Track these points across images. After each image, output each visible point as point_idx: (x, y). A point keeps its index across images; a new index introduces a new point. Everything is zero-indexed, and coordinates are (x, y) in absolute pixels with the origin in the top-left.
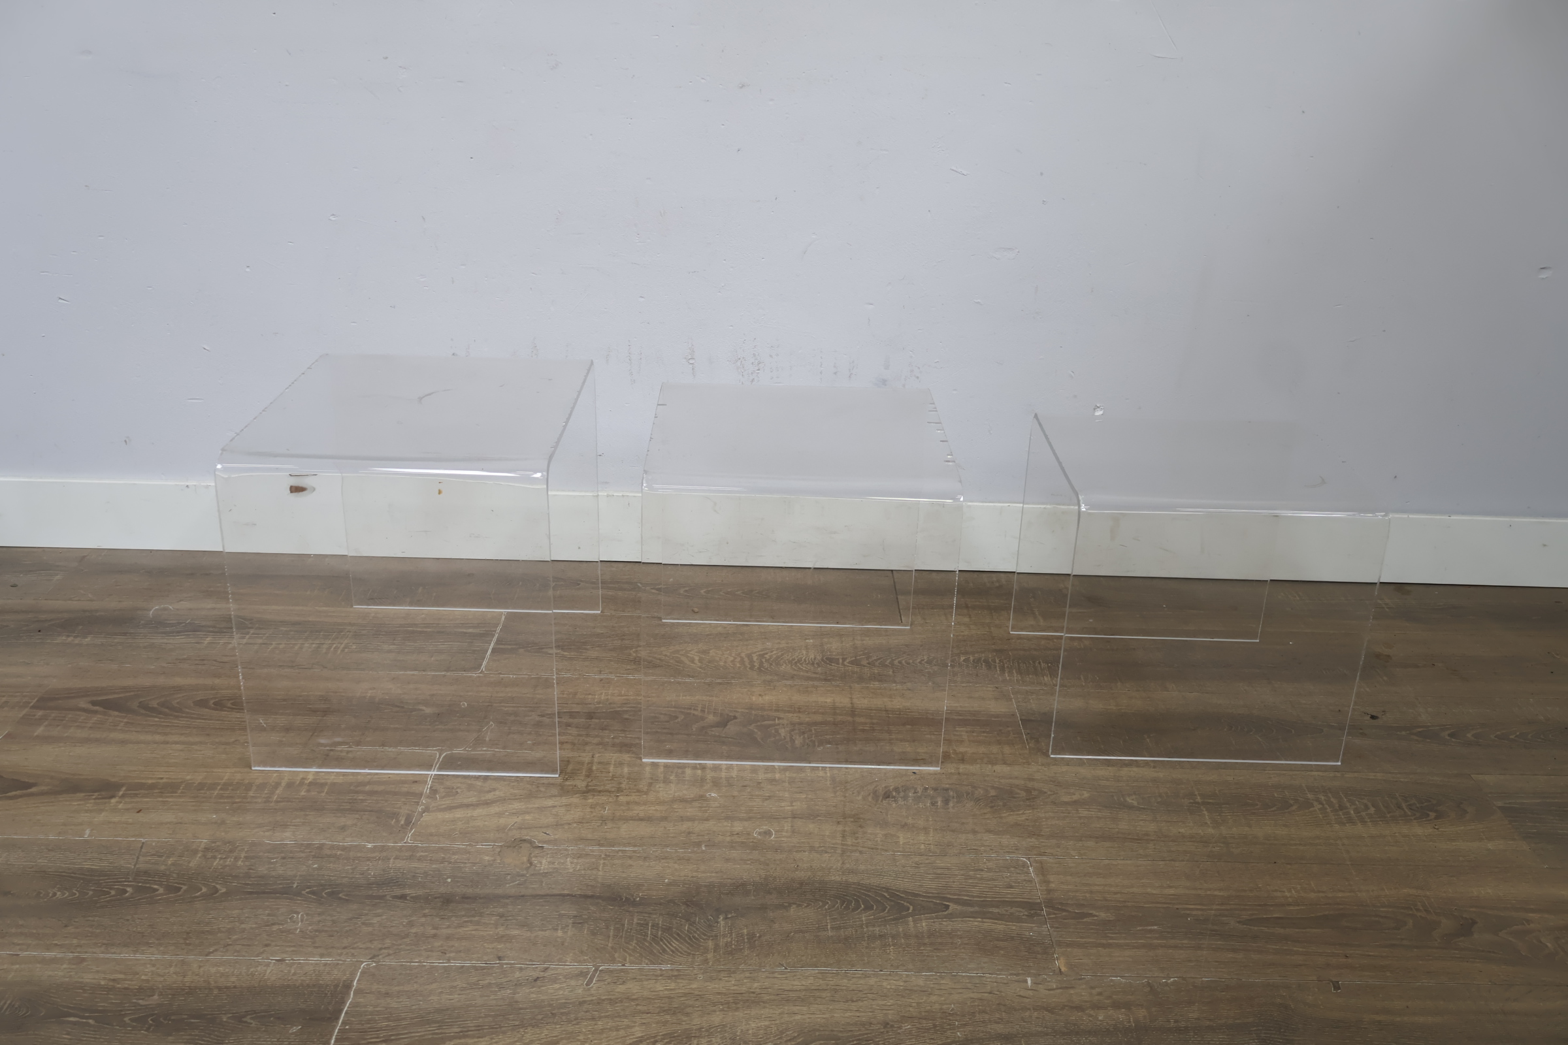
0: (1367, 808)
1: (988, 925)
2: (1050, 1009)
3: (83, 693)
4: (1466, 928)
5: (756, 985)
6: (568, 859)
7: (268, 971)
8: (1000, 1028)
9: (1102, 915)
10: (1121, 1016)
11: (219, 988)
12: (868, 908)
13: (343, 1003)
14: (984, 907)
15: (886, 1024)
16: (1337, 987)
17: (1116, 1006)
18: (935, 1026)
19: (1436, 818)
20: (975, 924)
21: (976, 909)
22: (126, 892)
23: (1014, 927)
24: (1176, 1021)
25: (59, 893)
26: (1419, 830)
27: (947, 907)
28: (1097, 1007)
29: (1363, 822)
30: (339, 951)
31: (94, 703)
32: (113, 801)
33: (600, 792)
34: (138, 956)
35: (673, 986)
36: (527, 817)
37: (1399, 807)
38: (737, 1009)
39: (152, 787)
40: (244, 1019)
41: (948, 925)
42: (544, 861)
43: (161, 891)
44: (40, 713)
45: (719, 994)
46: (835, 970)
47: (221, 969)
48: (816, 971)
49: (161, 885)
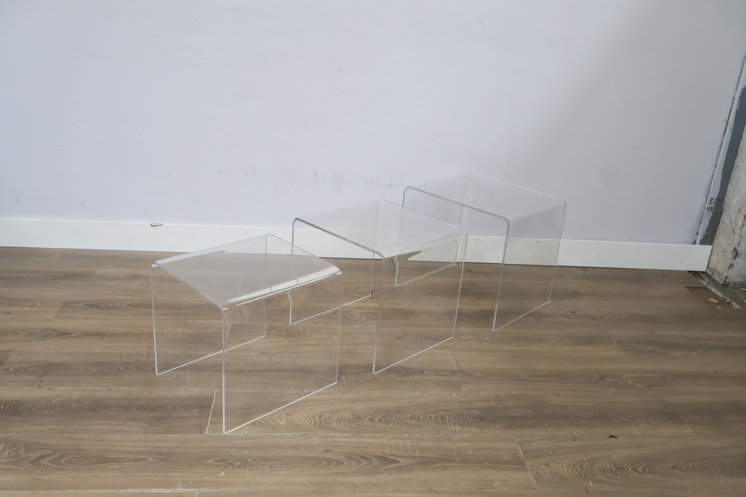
0: (570, 341)
1: (438, 377)
2: (462, 402)
3: (80, 302)
4: (603, 377)
5: (359, 396)
6: (285, 358)
7: (181, 394)
8: (445, 408)
9: (478, 374)
10: (486, 404)
11: (165, 398)
12: (396, 372)
13: (211, 402)
14: (437, 372)
15: (406, 407)
16: (559, 395)
17: (485, 401)
18: (423, 408)
19: (594, 344)
20: (434, 377)
21: (434, 373)
22: (120, 369)
23: (448, 378)
24: (505, 405)
25: (94, 369)
26: (588, 348)
27: (424, 372)
28: (478, 401)
29: (568, 345)
30: (206, 387)
31: (86, 305)
32: (105, 339)
33: (292, 336)
34: (131, 389)
35: (329, 396)
36: (267, 345)
37: (581, 341)
38: (353, 403)
39: (119, 334)
40: (177, 408)
41: (424, 378)
42: (276, 359)
43: (133, 368)
44: (65, 309)
45: (346, 399)
46: (386, 391)
47: (164, 393)
48: (380, 391)
49: (133, 366)
